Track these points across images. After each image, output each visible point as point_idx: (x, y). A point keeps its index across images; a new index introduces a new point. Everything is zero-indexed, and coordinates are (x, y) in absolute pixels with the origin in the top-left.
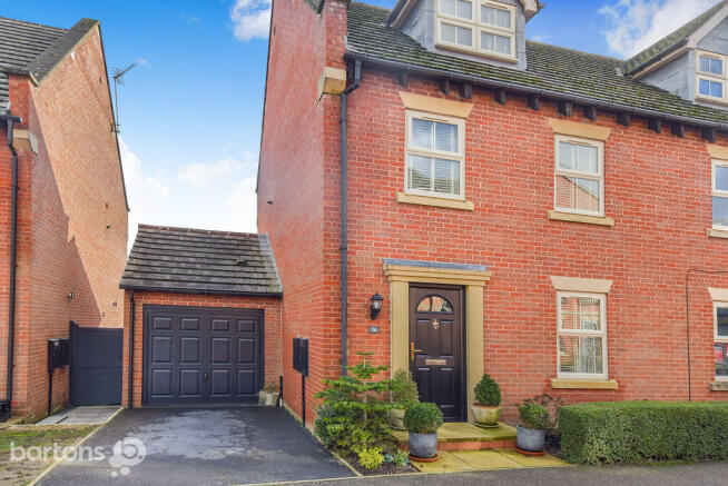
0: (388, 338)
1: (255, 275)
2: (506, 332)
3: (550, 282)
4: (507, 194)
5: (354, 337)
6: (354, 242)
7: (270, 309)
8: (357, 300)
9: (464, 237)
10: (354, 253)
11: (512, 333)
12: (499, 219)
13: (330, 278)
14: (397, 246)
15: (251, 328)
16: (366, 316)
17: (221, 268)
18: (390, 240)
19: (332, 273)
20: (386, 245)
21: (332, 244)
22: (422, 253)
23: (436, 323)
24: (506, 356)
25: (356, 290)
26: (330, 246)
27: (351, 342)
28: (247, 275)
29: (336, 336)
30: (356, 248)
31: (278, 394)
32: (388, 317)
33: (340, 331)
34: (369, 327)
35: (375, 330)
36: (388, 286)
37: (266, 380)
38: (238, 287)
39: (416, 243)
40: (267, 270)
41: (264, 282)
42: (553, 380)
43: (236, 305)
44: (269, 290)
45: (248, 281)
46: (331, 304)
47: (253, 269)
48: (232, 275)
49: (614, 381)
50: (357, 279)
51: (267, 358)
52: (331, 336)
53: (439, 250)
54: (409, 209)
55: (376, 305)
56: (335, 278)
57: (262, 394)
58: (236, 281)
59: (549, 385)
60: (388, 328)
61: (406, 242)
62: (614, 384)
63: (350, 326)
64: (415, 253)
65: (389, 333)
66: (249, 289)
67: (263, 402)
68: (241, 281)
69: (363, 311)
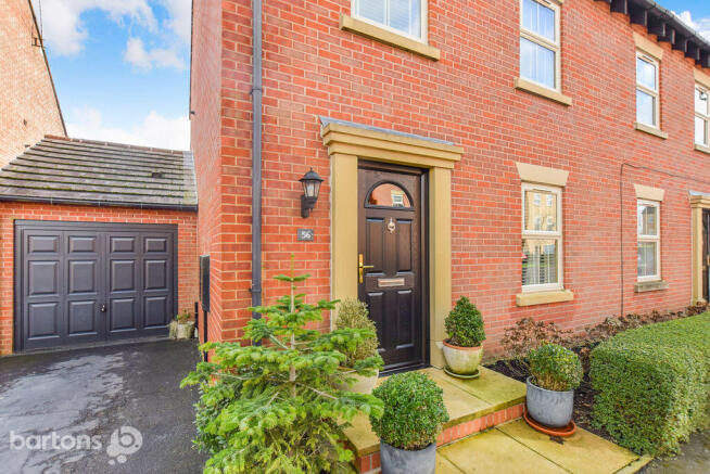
0: (327, 248)
1: (170, 187)
2: (473, 236)
3: (516, 170)
4: (474, 46)
5: (274, 247)
6: (275, 84)
7: (184, 225)
8: (278, 185)
9: (427, 98)
10: (274, 103)
11: (479, 236)
12: (464, 79)
13: (232, 142)
14: (341, 99)
15: (162, 248)
16: (294, 213)
17: (129, 179)
18: (330, 89)
19: (237, 134)
20: (325, 96)
21: (237, 82)
22: (374, 115)
23: (391, 224)
24: (473, 268)
25: (276, 166)
26: (232, 85)
27: (268, 257)
28: (160, 187)
29: (243, 247)
30: (279, 94)
31: (193, 323)
32: (327, 214)
33: (250, 238)
34: (297, 231)
35: (306, 235)
36: (327, 164)
37: (180, 307)
38: (145, 198)
39: (367, 98)
40: (185, 182)
41: (178, 194)
42: (518, 295)
43: (142, 220)
44: (182, 201)
45: (159, 192)
46: (234, 190)
47: (169, 181)
48: (143, 185)
49: (568, 291)
50: (279, 148)
51: (180, 281)
52: (235, 248)
53: (396, 113)
54: (357, 43)
55: (311, 190)
56: (240, 143)
57: (173, 325)
58: (143, 192)
59: (514, 303)
60: (327, 231)
61: (352, 94)
62: (568, 295)
63: (267, 230)
64: (365, 113)
65: (328, 239)
66: (159, 201)
67: (175, 335)
68: (150, 192)
69: (289, 204)
